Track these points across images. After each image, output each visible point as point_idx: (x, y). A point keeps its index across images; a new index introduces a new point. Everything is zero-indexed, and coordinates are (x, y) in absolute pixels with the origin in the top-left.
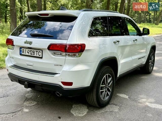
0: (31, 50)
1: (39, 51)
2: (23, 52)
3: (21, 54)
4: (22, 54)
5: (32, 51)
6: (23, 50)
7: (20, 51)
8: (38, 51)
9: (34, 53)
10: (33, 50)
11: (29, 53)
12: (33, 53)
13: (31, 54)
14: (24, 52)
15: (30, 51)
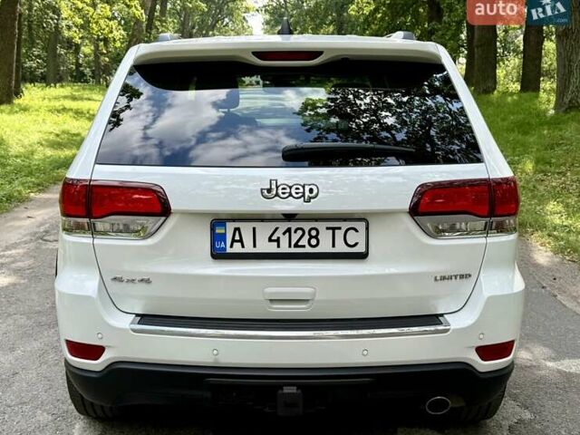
0: (293, 225)
1: (345, 225)
2: (234, 241)
3: (218, 255)
4: (229, 250)
5: (300, 233)
6: (237, 229)
7: (216, 238)
8: (340, 228)
9: (316, 237)
10: (307, 226)
11: (278, 240)
12: (311, 237)
13: (296, 245)
14: (241, 241)
15: (289, 230)
